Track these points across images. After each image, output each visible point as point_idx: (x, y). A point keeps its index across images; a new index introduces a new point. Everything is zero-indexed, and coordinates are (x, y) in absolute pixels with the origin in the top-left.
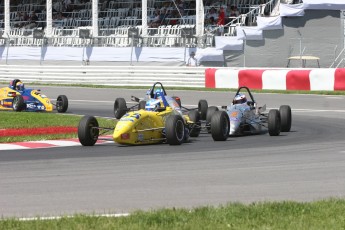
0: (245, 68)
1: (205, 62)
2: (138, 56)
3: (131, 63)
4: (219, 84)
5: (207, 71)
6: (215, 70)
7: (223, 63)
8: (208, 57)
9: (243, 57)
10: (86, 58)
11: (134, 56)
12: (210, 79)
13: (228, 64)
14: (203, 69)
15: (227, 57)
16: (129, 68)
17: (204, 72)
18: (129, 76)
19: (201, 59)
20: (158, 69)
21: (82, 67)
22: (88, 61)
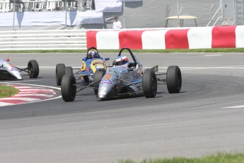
0: (125, 30)
1: (85, 25)
2: (20, 22)
3: (13, 28)
5: (88, 33)
6: (96, 32)
7: (102, 25)
8: (88, 19)
11: (16, 21)
12: (92, 42)
13: (108, 25)
14: (84, 32)
15: (107, 19)
16: (12, 33)
17: (85, 34)
18: (12, 40)
19: (82, 22)
20: (41, 33)
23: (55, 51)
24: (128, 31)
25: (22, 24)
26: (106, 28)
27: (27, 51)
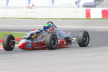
0: (105, 8)
1: (85, 6)
3: (50, 7)
4: (92, 16)
6: (90, 9)
7: (94, 6)
8: (87, 3)
9: (104, 3)
10: (28, 5)
11: (51, 3)
12: (88, 14)
13: (96, 6)
15: (96, 3)
16: (49, 10)
17: (85, 10)
18: (49, 13)
19: (83, 5)
20: (63, 10)
21: (26, 9)
22: (29, 7)
23: (69, 19)
24: (106, 9)
25: (54, 5)
26: (95, 7)
27: (56, 19)
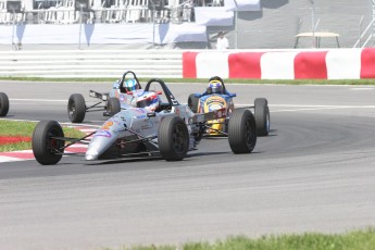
0: (237, 51)
1: (180, 44)
2: (88, 37)
3: (80, 46)
4: (204, 71)
5: (184, 54)
6: (196, 54)
7: (206, 44)
8: (185, 36)
9: (234, 34)
10: (16, 41)
11: (84, 36)
12: (189, 67)
13: (212, 44)
14: (179, 52)
15: (211, 36)
16: (77, 54)
17: (181, 56)
18: (78, 64)
19: (176, 39)
20: (118, 53)
21: (12, 52)
22: (20, 44)
24: (241, 54)
25: (91, 42)
26: (210, 47)
27: (97, 80)
